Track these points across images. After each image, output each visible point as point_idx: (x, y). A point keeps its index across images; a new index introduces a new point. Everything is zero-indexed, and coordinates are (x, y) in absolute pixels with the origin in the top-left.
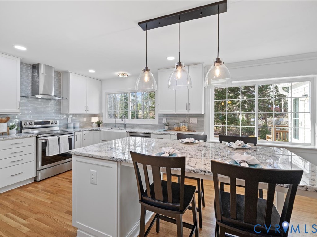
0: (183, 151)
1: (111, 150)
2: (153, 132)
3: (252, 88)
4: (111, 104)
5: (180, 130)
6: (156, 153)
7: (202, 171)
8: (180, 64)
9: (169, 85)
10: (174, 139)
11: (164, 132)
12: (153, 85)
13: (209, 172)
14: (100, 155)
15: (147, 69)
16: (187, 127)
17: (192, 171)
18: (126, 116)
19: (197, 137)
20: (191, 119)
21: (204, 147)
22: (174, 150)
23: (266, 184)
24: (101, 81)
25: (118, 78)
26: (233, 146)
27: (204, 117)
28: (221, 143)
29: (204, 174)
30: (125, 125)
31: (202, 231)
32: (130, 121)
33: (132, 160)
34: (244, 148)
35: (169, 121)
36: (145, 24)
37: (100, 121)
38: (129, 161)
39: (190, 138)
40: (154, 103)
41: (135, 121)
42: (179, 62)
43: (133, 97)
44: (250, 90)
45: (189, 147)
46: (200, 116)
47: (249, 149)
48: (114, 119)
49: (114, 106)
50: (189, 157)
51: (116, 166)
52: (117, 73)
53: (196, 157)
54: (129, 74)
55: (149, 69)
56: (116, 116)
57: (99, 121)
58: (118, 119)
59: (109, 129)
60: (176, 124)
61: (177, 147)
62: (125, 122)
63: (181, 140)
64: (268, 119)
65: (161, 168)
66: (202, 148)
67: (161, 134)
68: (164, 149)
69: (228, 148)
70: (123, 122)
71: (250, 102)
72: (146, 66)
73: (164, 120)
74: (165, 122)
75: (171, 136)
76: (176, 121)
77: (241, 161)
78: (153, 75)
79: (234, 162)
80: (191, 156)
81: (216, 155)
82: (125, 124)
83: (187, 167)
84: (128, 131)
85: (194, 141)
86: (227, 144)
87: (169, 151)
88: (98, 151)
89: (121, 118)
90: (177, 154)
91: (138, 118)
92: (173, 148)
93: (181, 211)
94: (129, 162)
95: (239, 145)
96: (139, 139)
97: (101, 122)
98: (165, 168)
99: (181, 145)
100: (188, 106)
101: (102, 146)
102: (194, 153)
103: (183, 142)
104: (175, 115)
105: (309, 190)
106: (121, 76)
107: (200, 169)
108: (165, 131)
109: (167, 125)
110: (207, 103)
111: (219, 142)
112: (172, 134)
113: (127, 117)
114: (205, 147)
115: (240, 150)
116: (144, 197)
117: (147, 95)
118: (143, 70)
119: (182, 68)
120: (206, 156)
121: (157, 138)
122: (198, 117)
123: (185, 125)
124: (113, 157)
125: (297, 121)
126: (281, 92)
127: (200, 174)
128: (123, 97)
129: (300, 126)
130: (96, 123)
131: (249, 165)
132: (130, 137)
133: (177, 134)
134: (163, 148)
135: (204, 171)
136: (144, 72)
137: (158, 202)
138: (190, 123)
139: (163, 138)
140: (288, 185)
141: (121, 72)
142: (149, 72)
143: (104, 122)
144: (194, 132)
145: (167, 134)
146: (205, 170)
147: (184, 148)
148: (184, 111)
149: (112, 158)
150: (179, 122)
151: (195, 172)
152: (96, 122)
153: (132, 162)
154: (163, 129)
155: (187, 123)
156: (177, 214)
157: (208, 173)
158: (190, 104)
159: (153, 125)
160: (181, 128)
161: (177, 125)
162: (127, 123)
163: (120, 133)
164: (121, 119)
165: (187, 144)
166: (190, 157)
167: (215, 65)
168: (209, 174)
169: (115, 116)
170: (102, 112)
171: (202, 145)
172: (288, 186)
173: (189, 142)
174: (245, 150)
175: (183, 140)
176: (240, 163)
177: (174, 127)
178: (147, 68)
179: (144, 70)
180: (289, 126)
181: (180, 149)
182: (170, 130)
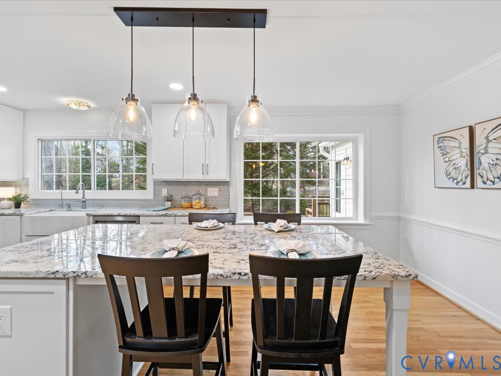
0: (200, 243)
1: (49, 255)
2: (144, 213)
3: (288, 145)
4: (51, 161)
5: (191, 207)
6: (153, 252)
7: (234, 274)
8: (194, 97)
9: (175, 131)
10: (182, 223)
11: (164, 213)
12: (144, 129)
13: (246, 274)
14: (21, 271)
15: (132, 98)
16: (202, 202)
17: (219, 277)
18: (85, 184)
19: (221, 218)
20: (209, 189)
21: (232, 233)
22: (186, 243)
23: (322, 280)
24: (25, 111)
25: (66, 110)
26: (273, 228)
27: (229, 185)
28: (256, 224)
29: (239, 278)
30: (83, 202)
31: (230, 367)
32: (93, 194)
33: (103, 272)
34: (287, 229)
35: (173, 193)
36: (129, 13)
37: (21, 196)
38: (96, 274)
39: (211, 220)
40: (144, 162)
41: (106, 194)
42: (192, 93)
43: (99, 150)
44: (286, 148)
45: (209, 235)
46: (223, 184)
47: (292, 230)
48: (58, 191)
49: (57, 164)
50: (212, 252)
51: (64, 287)
52: (65, 100)
53: (222, 252)
54: (93, 105)
55: (136, 98)
56: (62, 185)
57: (19, 195)
58: (68, 191)
59: (46, 211)
60: (185, 197)
61: (189, 237)
62: (84, 196)
63: (195, 225)
64: (307, 188)
65: (164, 279)
66: (230, 234)
67: (159, 216)
68: (168, 244)
69: (268, 232)
70: (79, 196)
71: (286, 165)
72: (132, 92)
73: (163, 192)
74: (166, 195)
75: (176, 217)
76: (184, 193)
77: (288, 250)
78: (144, 111)
79: (279, 252)
80: (215, 250)
81: (252, 244)
82: (83, 200)
83: (211, 271)
84: (92, 213)
85: (216, 224)
86: (266, 226)
87: (178, 246)
88: (16, 261)
89: (74, 187)
90: (192, 249)
91: (110, 188)
92: (183, 240)
93: (200, 347)
94: (94, 276)
95: (281, 226)
96: (112, 228)
97: (23, 198)
98: (173, 278)
99: (196, 232)
100: (205, 169)
101: (27, 249)
102: (218, 244)
103: (198, 227)
104: (184, 182)
105: (367, 279)
106: (73, 106)
107: (232, 271)
108: (166, 209)
109: (169, 199)
110: (233, 165)
111: (254, 222)
112: (178, 214)
113: (87, 187)
114: (234, 233)
115: (282, 233)
116: (128, 340)
117: (129, 147)
118: (124, 98)
119: (198, 104)
120: (238, 247)
121: (152, 223)
122: (221, 185)
123: (199, 199)
124: (55, 270)
125: (338, 190)
126: (322, 152)
127: (232, 278)
128: (78, 148)
129: (342, 197)
130: (10, 199)
131: (300, 255)
132: (96, 225)
133: (188, 214)
134: (165, 242)
135: (238, 273)
136: (126, 103)
137: (158, 341)
138: (209, 195)
139: (162, 223)
140: (345, 276)
141: (74, 99)
142: (136, 104)
143: (31, 197)
144: (214, 210)
145: (170, 216)
146: (240, 271)
147: (201, 237)
148: (199, 176)
149: (53, 273)
150: (190, 194)
151: (223, 277)
152: (11, 197)
153: (103, 276)
154: (161, 206)
155: (204, 195)
156: (194, 354)
157: (244, 275)
158: (207, 165)
159: (142, 200)
160: (194, 203)
161: (187, 199)
162: (87, 197)
163: (73, 218)
164: (75, 191)
165: (206, 229)
166: (214, 252)
167: (249, 106)
168: (246, 277)
169: (60, 185)
170: (26, 177)
171: (228, 229)
172: (345, 278)
173: (209, 227)
174: (289, 233)
175: (199, 224)
176: (287, 253)
177: (181, 202)
178: (133, 95)
179: (127, 99)
180: (331, 197)
181: (196, 240)
182: (175, 207)
